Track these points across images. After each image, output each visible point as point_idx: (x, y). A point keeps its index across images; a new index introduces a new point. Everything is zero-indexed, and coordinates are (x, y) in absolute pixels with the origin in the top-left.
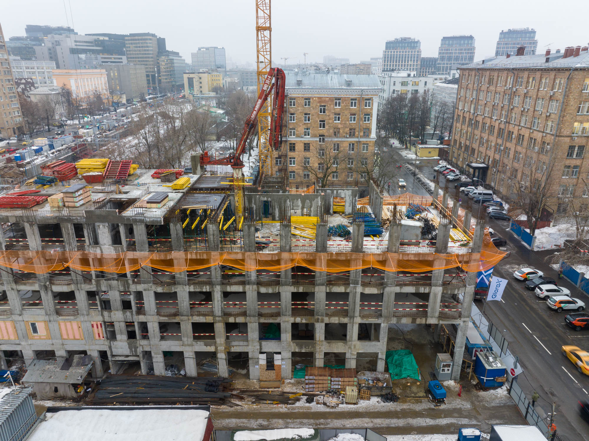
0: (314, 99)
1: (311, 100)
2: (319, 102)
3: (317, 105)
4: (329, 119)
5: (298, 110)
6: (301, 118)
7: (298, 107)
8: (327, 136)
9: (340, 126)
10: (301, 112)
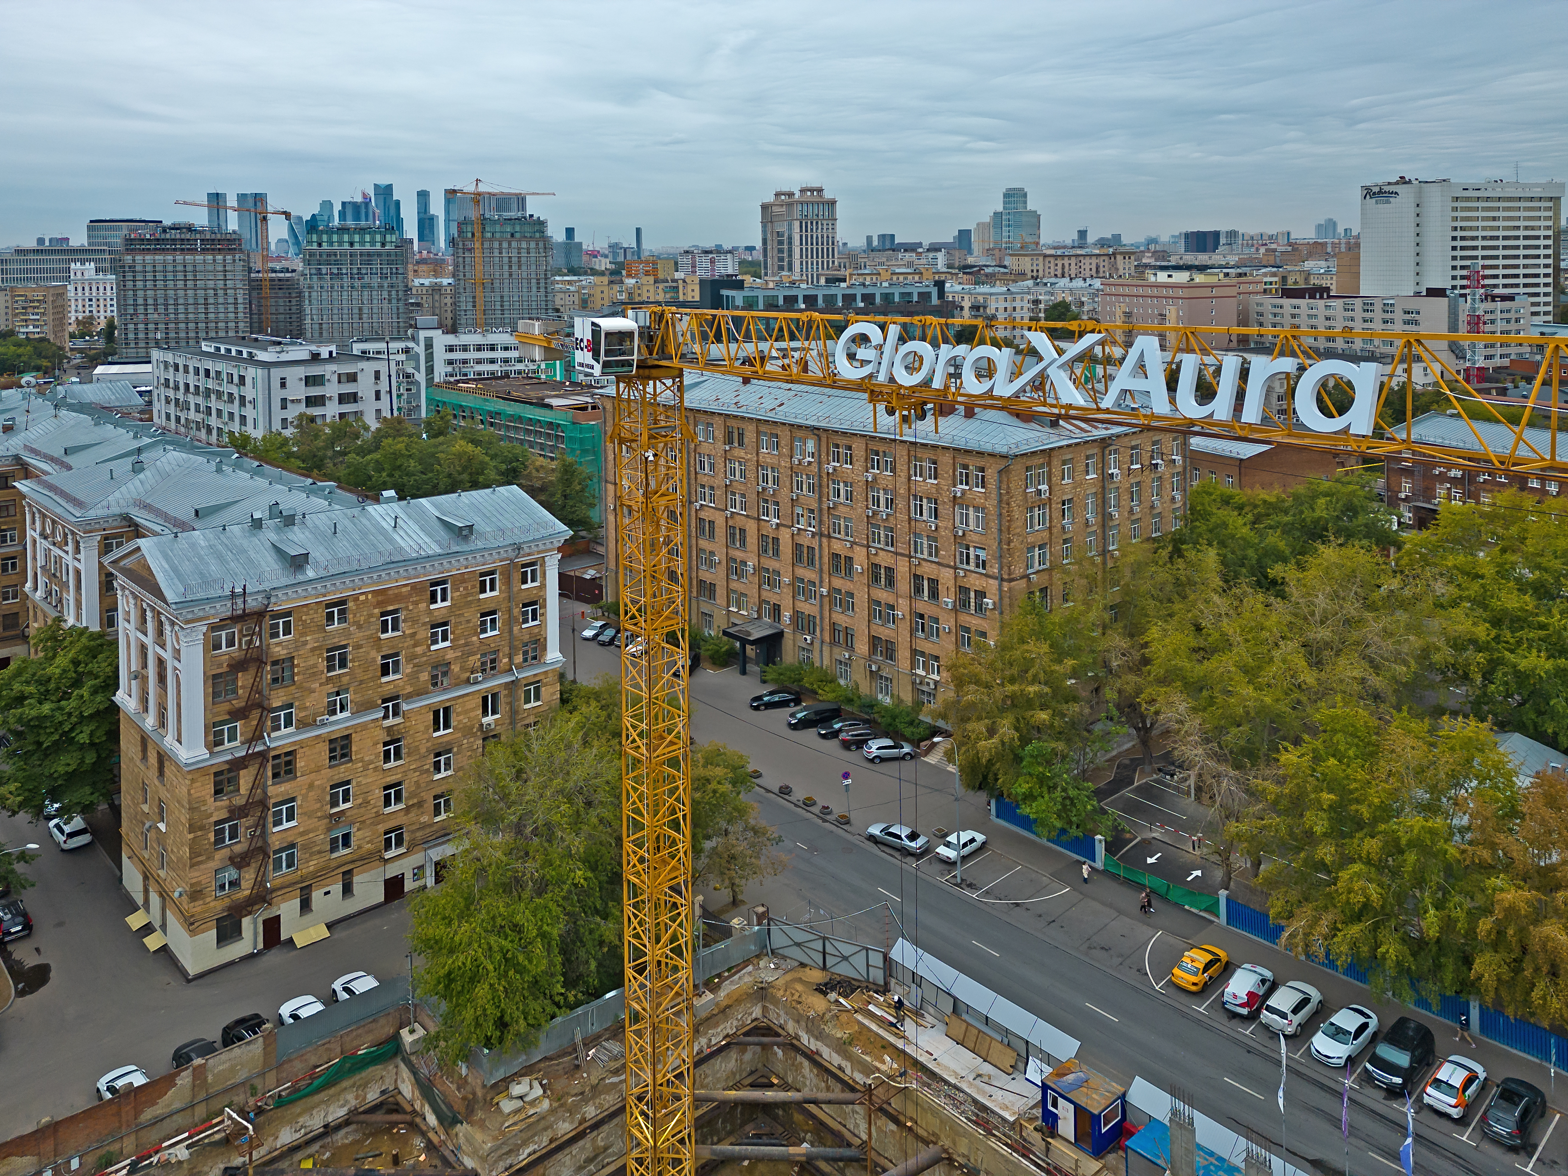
0: (362, 598)
1: (351, 604)
2: (379, 604)
3: (371, 615)
4: (415, 646)
5: (305, 643)
6: (315, 666)
7: (303, 634)
8: (409, 697)
9: (450, 655)
10: (313, 650)
